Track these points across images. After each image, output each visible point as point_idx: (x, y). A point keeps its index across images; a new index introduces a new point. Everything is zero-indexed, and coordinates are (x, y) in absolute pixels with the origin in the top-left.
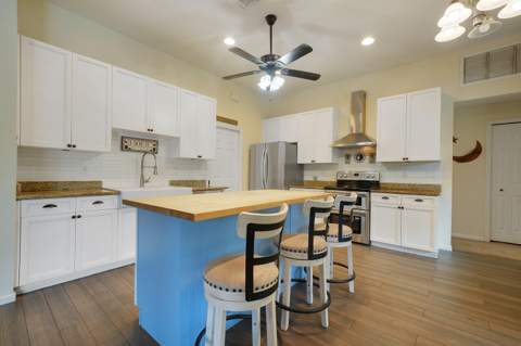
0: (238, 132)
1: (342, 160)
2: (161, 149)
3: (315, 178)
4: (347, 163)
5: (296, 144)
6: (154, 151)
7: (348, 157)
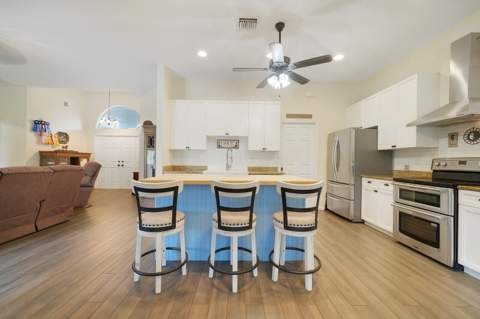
0: (314, 124)
1: (444, 142)
2: (241, 145)
3: (407, 167)
4: (451, 145)
5: (376, 128)
6: (236, 147)
7: (453, 137)
